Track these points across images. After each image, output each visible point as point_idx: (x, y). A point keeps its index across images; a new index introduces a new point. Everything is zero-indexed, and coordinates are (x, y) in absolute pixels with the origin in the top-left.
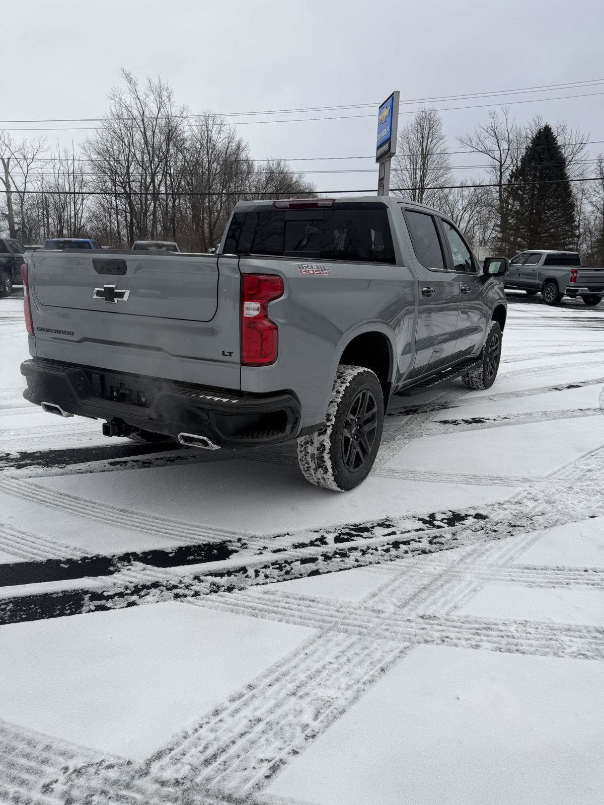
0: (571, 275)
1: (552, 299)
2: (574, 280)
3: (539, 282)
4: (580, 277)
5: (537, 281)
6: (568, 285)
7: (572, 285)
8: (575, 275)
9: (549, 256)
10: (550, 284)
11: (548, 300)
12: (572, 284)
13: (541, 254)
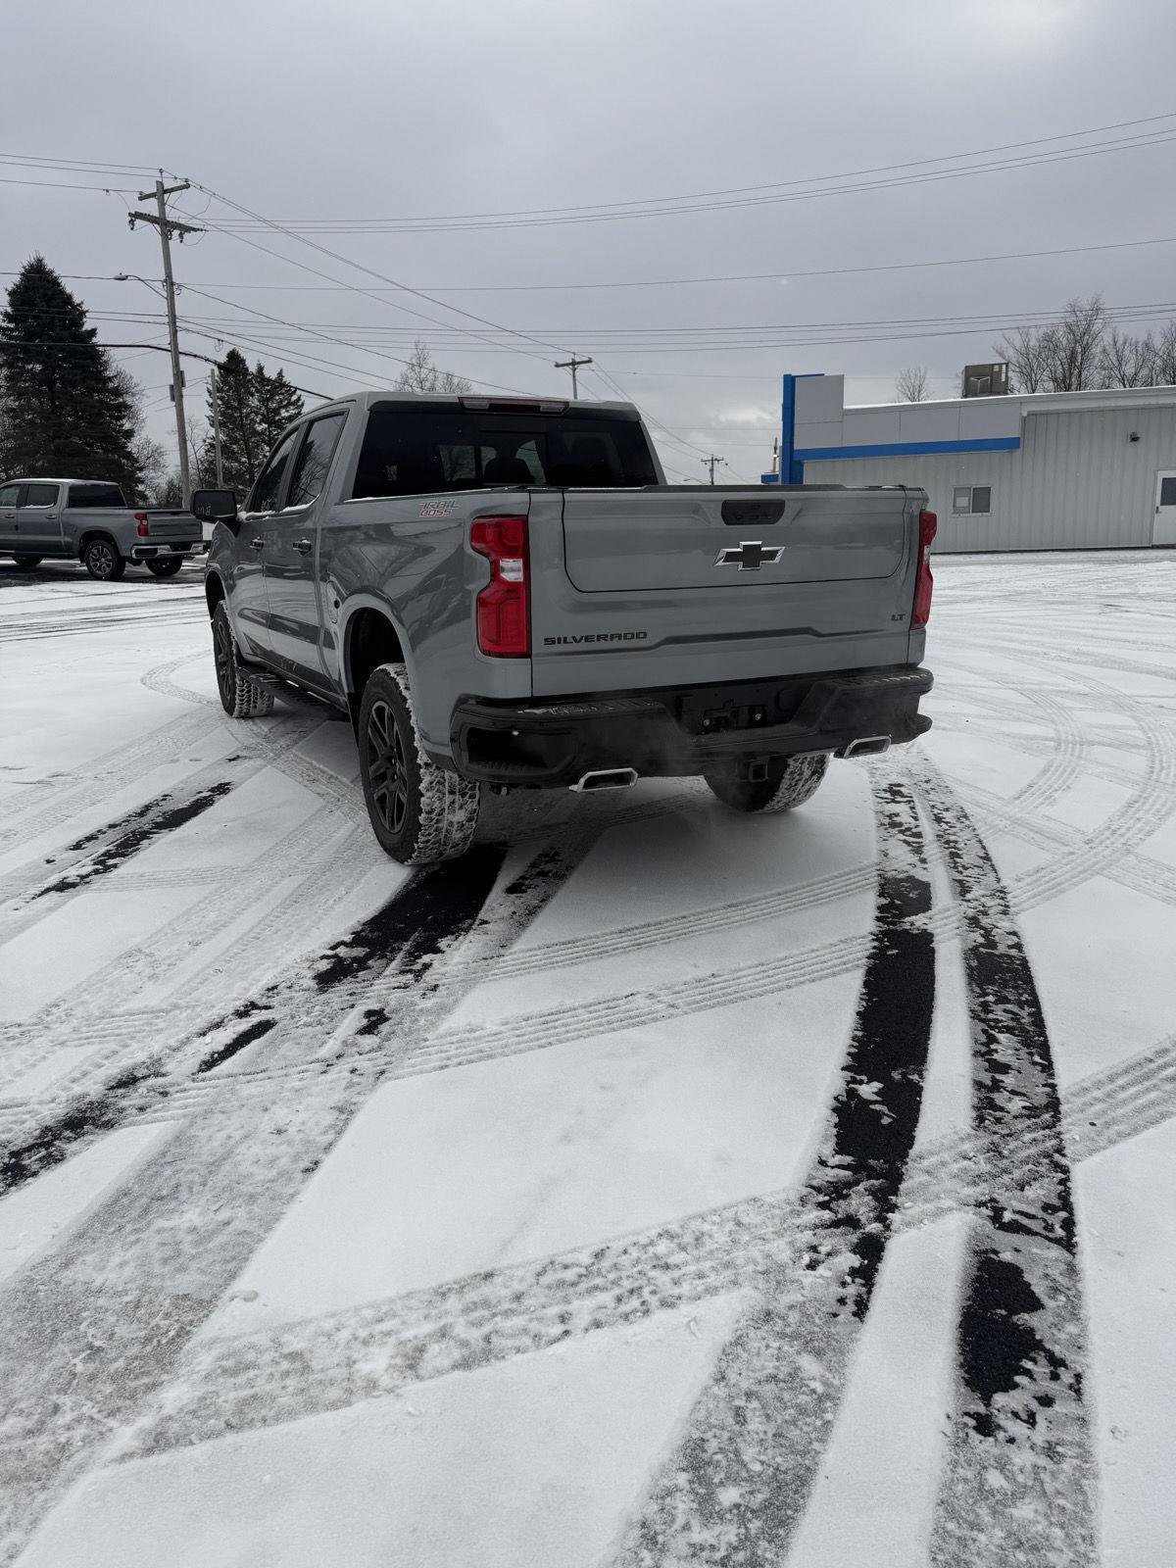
0: (137, 523)
1: (108, 570)
2: (143, 531)
3: (67, 539)
4: (153, 526)
5: (65, 539)
6: (136, 542)
7: (143, 542)
8: (145, 522)
9: (72, 489)
10: (98, 541)
11: (99, 572)
12: (143, 539)
13: (56, 488)
